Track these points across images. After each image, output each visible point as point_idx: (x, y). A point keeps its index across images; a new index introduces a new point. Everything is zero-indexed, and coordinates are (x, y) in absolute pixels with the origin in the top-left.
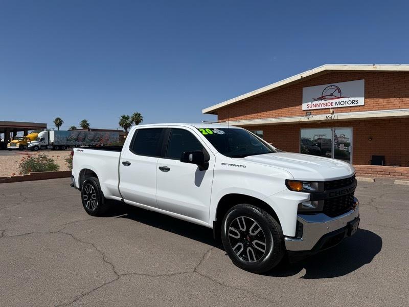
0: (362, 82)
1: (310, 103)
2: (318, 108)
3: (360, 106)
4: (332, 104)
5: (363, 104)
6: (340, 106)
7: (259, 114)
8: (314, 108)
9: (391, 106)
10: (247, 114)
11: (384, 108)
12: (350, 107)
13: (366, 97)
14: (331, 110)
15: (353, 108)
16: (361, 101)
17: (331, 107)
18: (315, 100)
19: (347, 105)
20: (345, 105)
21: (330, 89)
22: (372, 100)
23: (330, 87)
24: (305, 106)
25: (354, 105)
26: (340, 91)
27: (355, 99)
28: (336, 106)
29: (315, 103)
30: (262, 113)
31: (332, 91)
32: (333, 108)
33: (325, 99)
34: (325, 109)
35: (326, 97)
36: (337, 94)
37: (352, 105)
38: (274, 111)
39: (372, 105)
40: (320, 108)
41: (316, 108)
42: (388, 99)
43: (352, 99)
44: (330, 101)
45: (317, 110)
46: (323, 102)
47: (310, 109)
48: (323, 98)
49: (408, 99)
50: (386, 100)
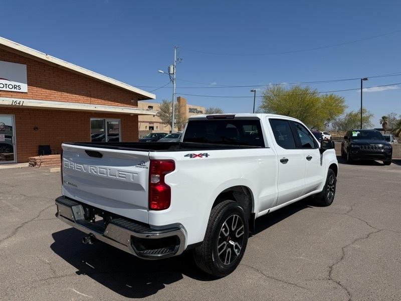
3: (22, 93)
5: (26, 91)
9: (52, 98)
11: (46, 98)
12: (12, 92)
13: (29, 84)
15: (15, 94)
16: (24, 88)
19: (8, 89)
22: (35, 89)
25: (15, 90)
27: (17, 84)
37: (13, 90)
39: (35, 94)
42: (50, 91)
43: (14, 83)
49: (65, 94)
50: (48, 91)
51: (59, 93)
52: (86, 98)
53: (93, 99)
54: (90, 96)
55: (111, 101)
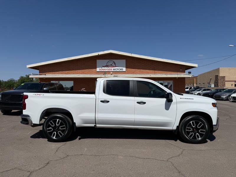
0: (125, 61)
1: (101, 68)
2: (105, 71)
4: (111, 69)
5: (125, 71)
6: (115, 71)
7: (71, 71)
8: (103, 71)
9: (136, 72)
10: (62, 71)
11: (133, 73)
13: (126, 68)
14: (111, 73)
15: (121, 72)
16: (124, 69)
17: (111, 71)
18: (103, 67)
19: (118, 71)
20: (117, 71)
21: (110, 62)
22: (129, 69)
23: (111, 61)
24: (98, 69)
25: (121, 71)
26: (115, 64)
27: (122, 68)
28: (113, 71)
29: (103, 68)
30: (73, 71)
31: (111, 63)
32: (112, 72)
33: (108, 67)
34: (108, 72)
35: (109, 66)
36: (113, 65)
37: (120, 71)
38: (80, 70)
39: (128, 71)
40: (106, 71)
41: (104, 71)
43: (120, 68)
44: (111, 68)
45: (104, 72)
46: (107, 68)
47: (101, 71)
48: (107, 66)
49: (142, 70)
50: (134, 70)
51: (139, 70)
52: (152, 71)
53: (156, 71)
54: (155, 70)
55: (167, 71)
